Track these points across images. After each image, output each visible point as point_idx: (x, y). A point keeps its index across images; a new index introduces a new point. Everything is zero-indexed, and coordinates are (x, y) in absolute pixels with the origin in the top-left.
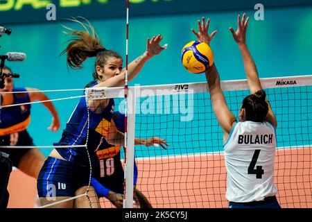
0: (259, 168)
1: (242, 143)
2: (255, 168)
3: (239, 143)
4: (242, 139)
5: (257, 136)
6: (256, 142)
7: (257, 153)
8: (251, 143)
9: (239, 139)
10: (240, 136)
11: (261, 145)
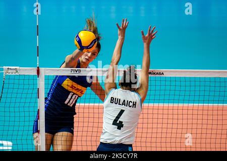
0: (121, 122)
1: (113, 103)
2: (118, 122)
3: (111, 102)
4: (113, 100)
5: (124, 101)
6: (123, 104)
7: (122, 112)
8: (119, 104)
9: (111, 100)
10: (112, 98)
11: (125, 107)
